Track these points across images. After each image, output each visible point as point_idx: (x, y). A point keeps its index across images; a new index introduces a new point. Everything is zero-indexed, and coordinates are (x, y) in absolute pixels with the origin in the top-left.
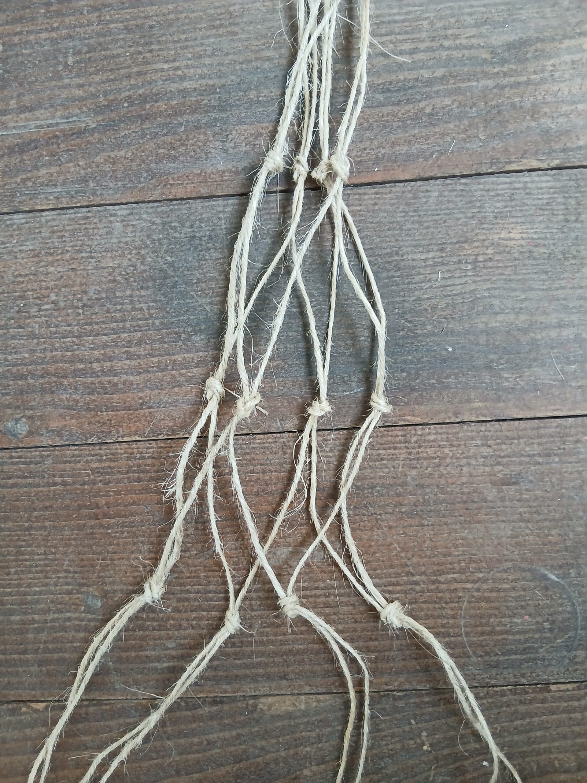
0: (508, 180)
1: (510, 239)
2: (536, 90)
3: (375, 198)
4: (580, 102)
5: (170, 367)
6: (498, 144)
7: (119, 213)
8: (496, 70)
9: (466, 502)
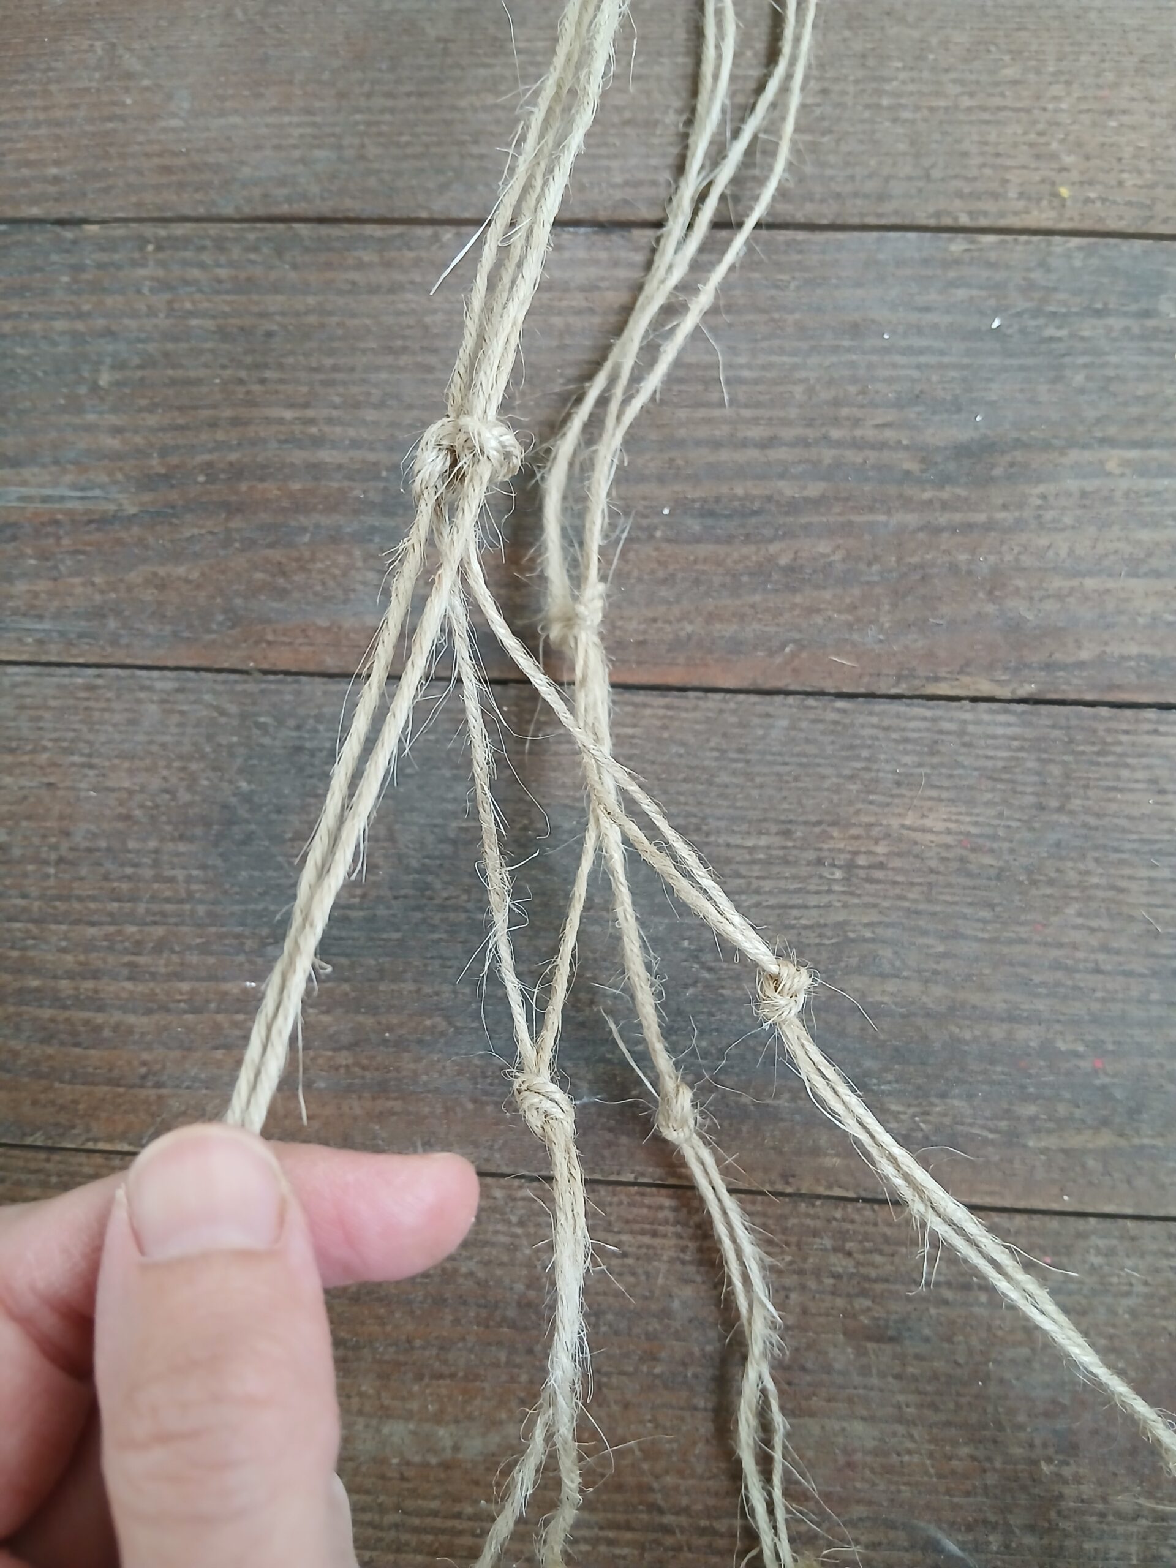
0: (928, 713)
1: (924, 830)
2: (1002, 542)
3: (665, 717)
4: (1090, 573)
5: (213, 1006)
6: (916, 641)
7: (159, 685)
8: (927, 495)
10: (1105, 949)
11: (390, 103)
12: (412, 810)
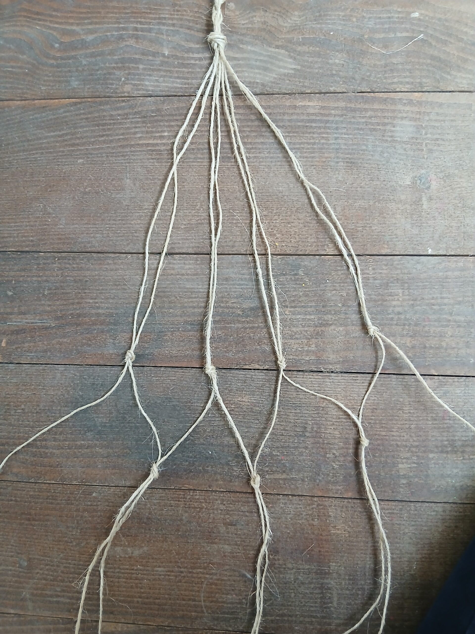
0: (244, 373)
1: (242, 401)
5: (74, 447)
6: (241, 355)
7: (60, 369)
8: (244, 320)
9: (210, 532)
10: (284, 430)
11: (114, 222)
12: (121, 398)
